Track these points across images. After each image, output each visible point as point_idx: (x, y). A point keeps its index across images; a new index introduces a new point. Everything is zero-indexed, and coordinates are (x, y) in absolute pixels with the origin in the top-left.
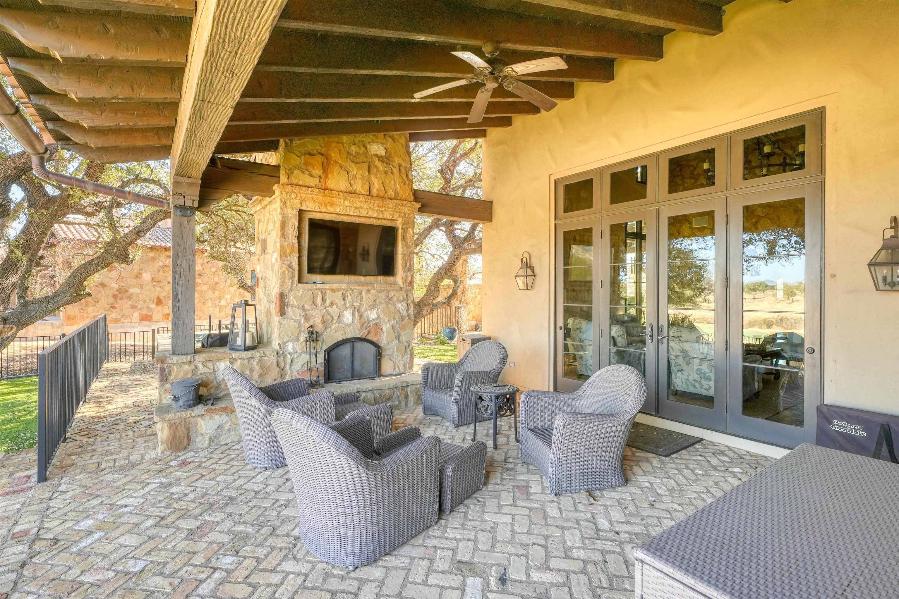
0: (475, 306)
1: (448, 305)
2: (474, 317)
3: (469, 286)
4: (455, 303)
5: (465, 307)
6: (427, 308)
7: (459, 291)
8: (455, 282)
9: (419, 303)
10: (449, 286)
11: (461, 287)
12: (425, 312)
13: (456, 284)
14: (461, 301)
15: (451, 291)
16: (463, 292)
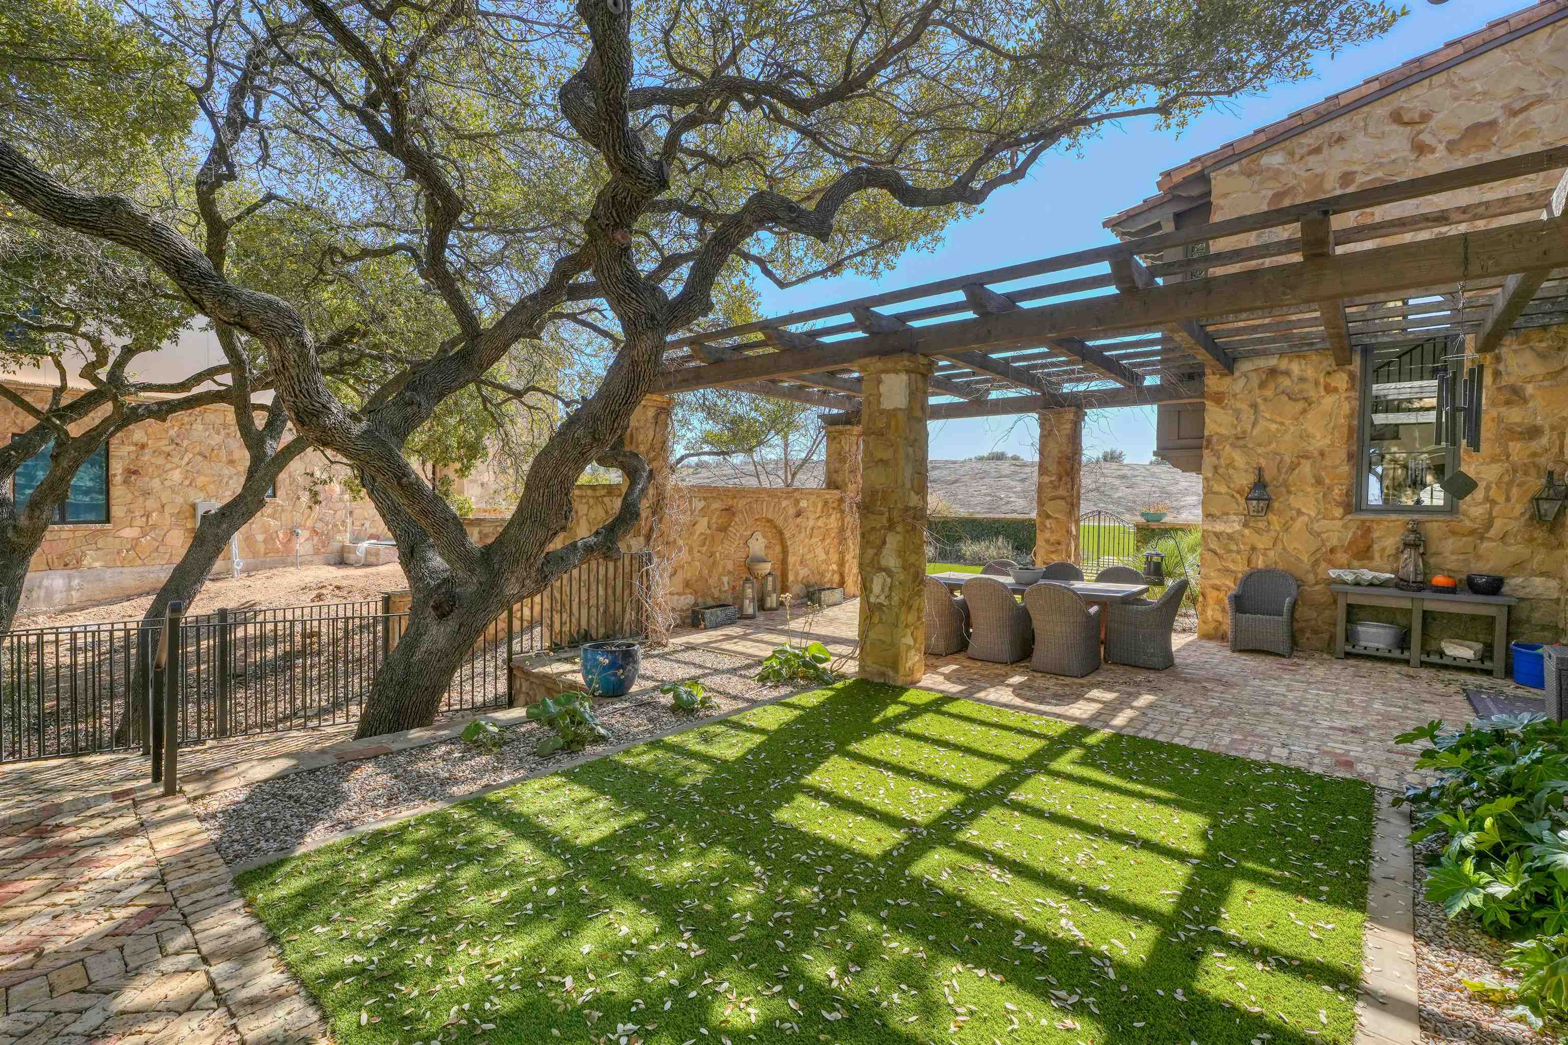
0: (691, 551)
1: (606, 557)
2: (687, 584)
3: (677, 489)
4: (632, 544)
5: (662, 557)
6: (521, 572)
7: (644, 506)
8: (632, 473)
9: (487, 552)
10: (610, 489)
11: (651, 491)
12: (512, 588)
13: (633, 484)
14: (648, 538)
15: (617, 504)
16: (657, 508)
